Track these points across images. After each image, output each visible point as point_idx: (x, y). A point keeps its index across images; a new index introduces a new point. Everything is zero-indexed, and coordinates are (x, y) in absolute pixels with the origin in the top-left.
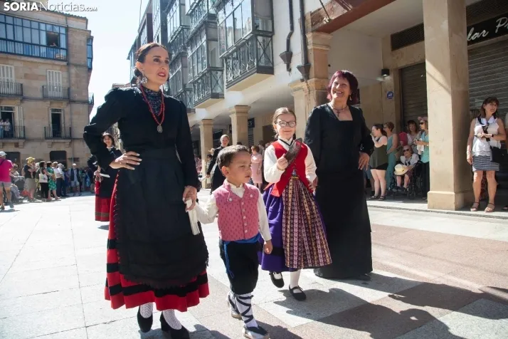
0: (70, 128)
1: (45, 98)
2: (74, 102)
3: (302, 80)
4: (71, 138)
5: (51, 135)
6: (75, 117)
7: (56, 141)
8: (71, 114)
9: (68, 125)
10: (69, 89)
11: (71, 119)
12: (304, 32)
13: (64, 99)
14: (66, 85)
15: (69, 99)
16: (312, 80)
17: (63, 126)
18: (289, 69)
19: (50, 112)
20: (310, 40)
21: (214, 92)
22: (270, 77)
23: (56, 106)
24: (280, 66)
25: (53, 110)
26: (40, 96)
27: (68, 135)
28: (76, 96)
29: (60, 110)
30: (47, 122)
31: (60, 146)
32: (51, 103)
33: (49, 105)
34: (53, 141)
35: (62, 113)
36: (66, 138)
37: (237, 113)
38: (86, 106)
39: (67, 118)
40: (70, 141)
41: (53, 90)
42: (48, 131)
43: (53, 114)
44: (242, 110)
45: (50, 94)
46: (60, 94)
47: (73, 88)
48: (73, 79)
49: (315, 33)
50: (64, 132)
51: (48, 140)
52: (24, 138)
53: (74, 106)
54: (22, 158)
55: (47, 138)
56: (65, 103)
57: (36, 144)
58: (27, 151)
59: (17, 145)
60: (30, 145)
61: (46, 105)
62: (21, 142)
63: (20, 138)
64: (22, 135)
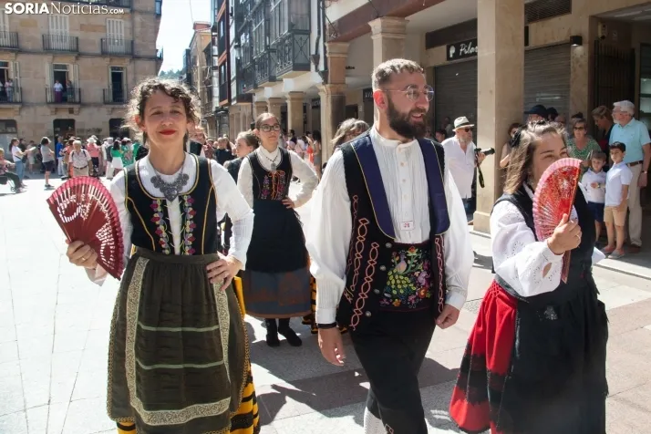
1: (104, 54)
2: (139, 58)
3: (323, 84)
5: (111, 98)
6: (139, 77)
7: (116, 106)
8: (135, 74)
9: (130, 87)
10: (132, 42)
11: (134, 80)
12: (324, 41)
13: (126, 54)
14: (129, 38)
15: (133, 55)
16: (328, 85)
17: (124, 87)
18: (317, 70)
19: (110, 71)
20: (327, 49)
21: (272, 75)
22: (308, 73)
23: (117, 63)
24: (313, 67)
25: (113, 68)
26: (99, 51)
28: (142, 52)
29: (122, 68)
30: (107, 83)
32: (111, 60)
33: (108, 63)
34: (112, 106)
35: (124, 72)
37: (292, 99)
38: (153, 63)
39: (130, 77)
41: (114, 43)
42: (107, 94)
43: (113, 74)
44: (295, 96)
45: (111, 48)
46: (121, 49)
47: (137, 41)
48: (138, 30)
49: (332, 44)
51: (107, 106)
52: (80, 103)
53: (139, 63)
54: (77, 126)
55: (106, 103)
56: (128, 60)
57: (93, 110)
58: (82, 118)
59: (71, 111)
60: (86, 112)
61: (105, 62)
62: (76, 107)
63: (75, 103)
64: (77, 99)
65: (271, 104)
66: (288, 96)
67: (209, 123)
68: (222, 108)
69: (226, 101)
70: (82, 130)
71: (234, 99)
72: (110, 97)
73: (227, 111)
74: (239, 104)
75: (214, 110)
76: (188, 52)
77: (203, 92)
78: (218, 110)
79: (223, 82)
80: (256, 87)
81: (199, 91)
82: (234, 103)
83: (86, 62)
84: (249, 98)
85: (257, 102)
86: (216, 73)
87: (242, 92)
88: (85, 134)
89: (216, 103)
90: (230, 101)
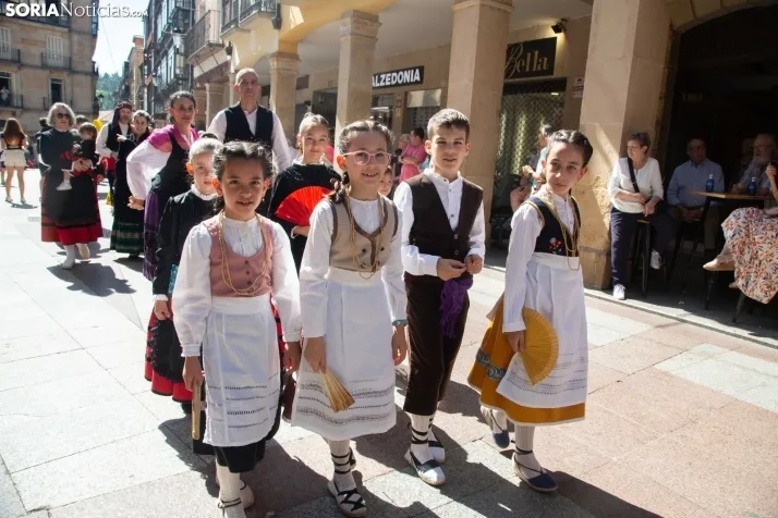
0: (71, 101)
1: (44, 66)
2: (75, 72)
6: (77, 90)
8: (72, 85)
9: (69, 97)
10: (70, 59)
11: (72, 91)
13: (65, 69)
14: (68, 55)
15: (70, 70)
17: (63, 97)
19: (50, 82)
23: (55, 76)
25: (53, 80)
26: (39, 63)
28: (80, 68)
29: (60, 81)
30: (47, 93)
32: (51, 72)
33: (48, 75)
35: (62, 84)
38: (89, 78)
39: (68, 89)
41: (53, 58)
42: (47, 101)
43: (52, 84)
45: (51, 62)
46: (61, 63)
47: (75, 58)
48: (76, 48)
52: (22, 107)
53: (76, 76)
56: (66, 73)
57: (35, 115)
60: (27, 115)
61: (45, 74)
62: (18, 111)
63: (18, 107)
64: (20, 104)
76: (127, 65)
83: (28, 72)
86: (146, 90)
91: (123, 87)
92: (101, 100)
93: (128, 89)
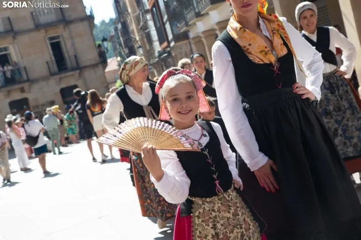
0: (75, 56)
1: (38, 27)
2: (71, 22)
4: (79, 68)
6: (77, 41)
7: (63, 75)
8: (72, 38)
9: (71, 53)
11: (73, 45)
13: (59, 22)
15: (65, 21)
17: (66, 55)
19: (48, 42)
21: (197, 11)
23: (52, 33)
25: (51, 39)
26: (31, 25)
27: (75, 65)
29: (58, 37)
30: (48, 54)
31: (69, 80)
32: (46, 31)
33: (44, 35)
34: (59, 76)
35: (61, 39)
36: (73, 69)
38: (86, 23)
39: (69, 44)
40: (78, 71)
41: (44, 14)
42: (50, 64)
43: (52, 44)
45: (43, 20)
46: (53, 17)
50: (70, 62)
51: (54, 77)
52: (28, 80)
53: (72, 26)
54: (32, 103)
55: (52, 74)
56: (61, 26)
57: (43, 84)
58: (34, 95)
59: (22, 90)
60: (36, 87)
61: (41, 34)
62: (26, 86)
63: (24, 82)
64: (25, 77)
65: (206, 37)
66: (216, 27)
67: (156, 68)
68: (164, 51)
69: (165, 44)
70: (37, 107)
71: (172, 40)
72: (55, 68)
73: (169, 53)
74: (178, 44)
75: (157, 54)
77: (142, 39)
78: (160, 54)
79: (158, 25)
80: (187, 25)
81: (138, 38)
82: (172, 44)
83: (24, 39)
84: (185, 36)
85: (194, 38)
86: (149, 16)
87: (177, 31)
88: (40, 110)
89: (157, 47)
90: (169, 43)
91: (120, 26)
92: (105, 44)
93: (125, 26)
